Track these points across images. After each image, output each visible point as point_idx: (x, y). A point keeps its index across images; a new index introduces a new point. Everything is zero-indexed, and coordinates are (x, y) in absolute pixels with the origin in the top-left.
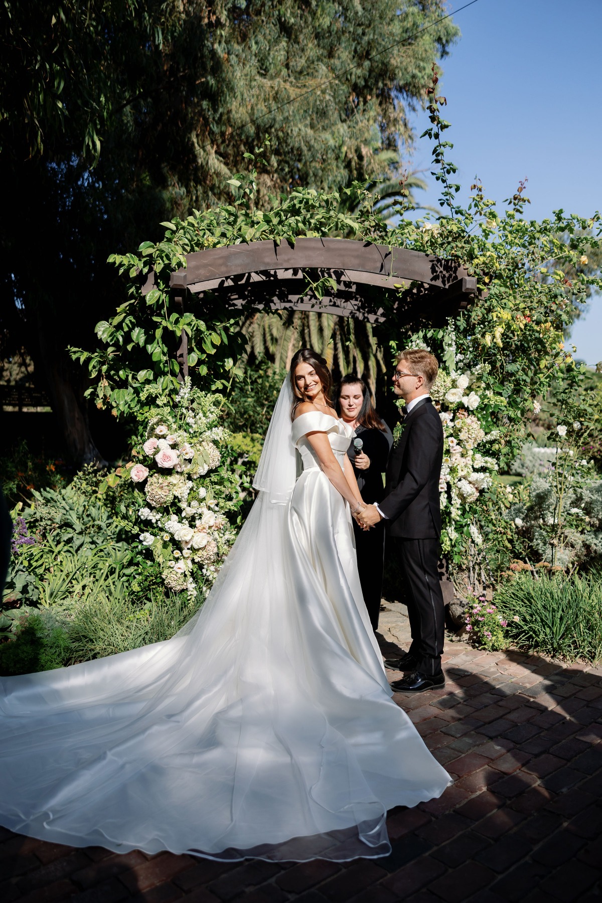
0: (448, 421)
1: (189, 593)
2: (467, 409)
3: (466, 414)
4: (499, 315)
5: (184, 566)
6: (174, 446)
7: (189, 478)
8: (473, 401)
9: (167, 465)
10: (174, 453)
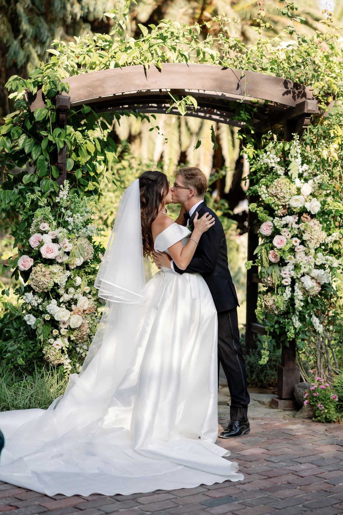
0: (294, 223)
1: (65, 367)
2: (309, 213)
3: (309, 217)
4: (336, 132)
5: (62, 343)
6: (55, 241)
7: (68, 268)
8: (315, 206)
9: (50, 256)
10: (55, 246)
